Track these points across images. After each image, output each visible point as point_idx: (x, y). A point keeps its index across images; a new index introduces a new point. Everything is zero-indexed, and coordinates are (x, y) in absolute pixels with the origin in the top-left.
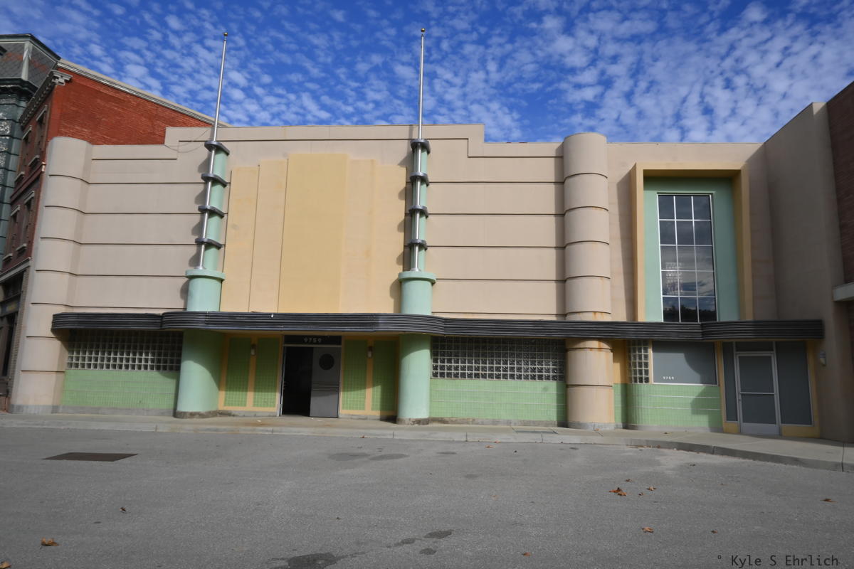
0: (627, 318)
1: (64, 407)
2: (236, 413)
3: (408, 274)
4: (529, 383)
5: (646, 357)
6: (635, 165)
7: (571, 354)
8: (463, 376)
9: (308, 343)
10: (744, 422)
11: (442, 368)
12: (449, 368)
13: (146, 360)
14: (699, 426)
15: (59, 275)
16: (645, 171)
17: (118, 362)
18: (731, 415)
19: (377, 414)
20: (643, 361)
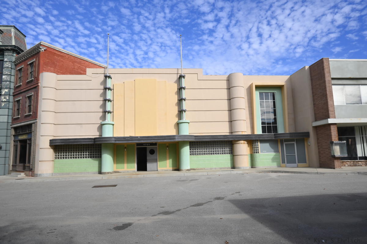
0: (251, 133)
1: (55, 174)
2: (121, 172)
3: (181, 121)
4: (222, 155)
5: (258, 145)
6: (252, 83)
7: (235, 145)
8: (200, 154)
9: (145, 145)
10: (287, 163)
11: (193, 152)
12: (195, 152)
13: (86, 155)
14: (274, 166)
15: (50, 125)
16: (255, 85)
17: (75, 156)
18: (283, 162)
19: (171, 168)
20: (257, 146)
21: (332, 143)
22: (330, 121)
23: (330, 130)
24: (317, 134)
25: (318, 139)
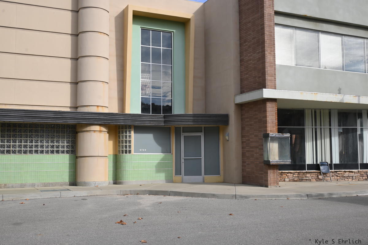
0: (118, 111)
6: (128, 6)
10: (185, 175)
14: (159, 180)
16: (134, 11)
18: (178, 172)
20: (128, 139)
21: (266, 136)
22: (267, 93)
23: (265, 111)
24: (242, 120)
25: (243, 128)
